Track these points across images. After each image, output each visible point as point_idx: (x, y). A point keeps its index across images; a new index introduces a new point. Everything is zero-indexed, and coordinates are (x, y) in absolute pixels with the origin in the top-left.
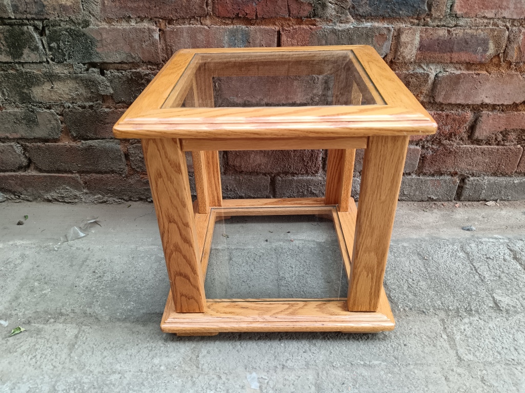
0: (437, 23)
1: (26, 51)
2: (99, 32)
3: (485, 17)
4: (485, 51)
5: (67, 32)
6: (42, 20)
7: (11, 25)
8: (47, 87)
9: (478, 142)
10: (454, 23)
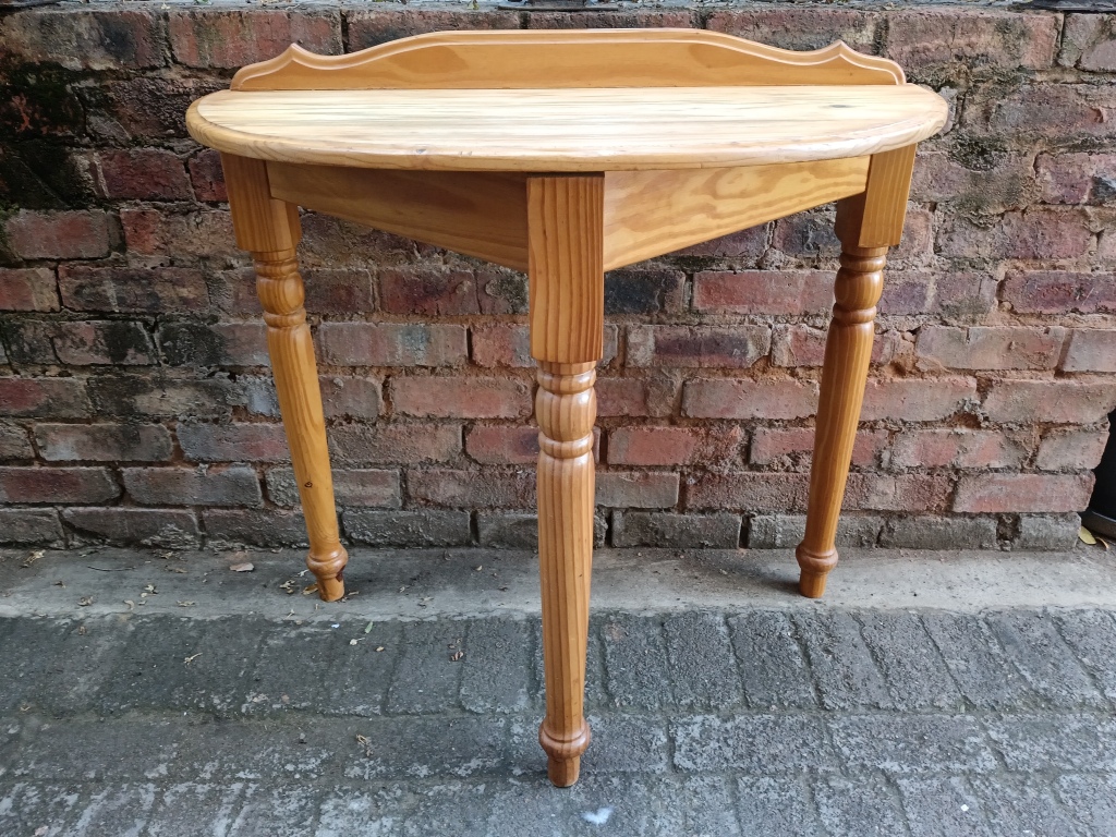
0: (674, 320)
1: (131, 351)
2: (231, 329)
3: (736, 313)
4: (745, 354)
5: (187, 328)
6: (155, 315)
7: (113, 319)
8: (157, 394)
9: (758, 468)
10: (697, 320)
